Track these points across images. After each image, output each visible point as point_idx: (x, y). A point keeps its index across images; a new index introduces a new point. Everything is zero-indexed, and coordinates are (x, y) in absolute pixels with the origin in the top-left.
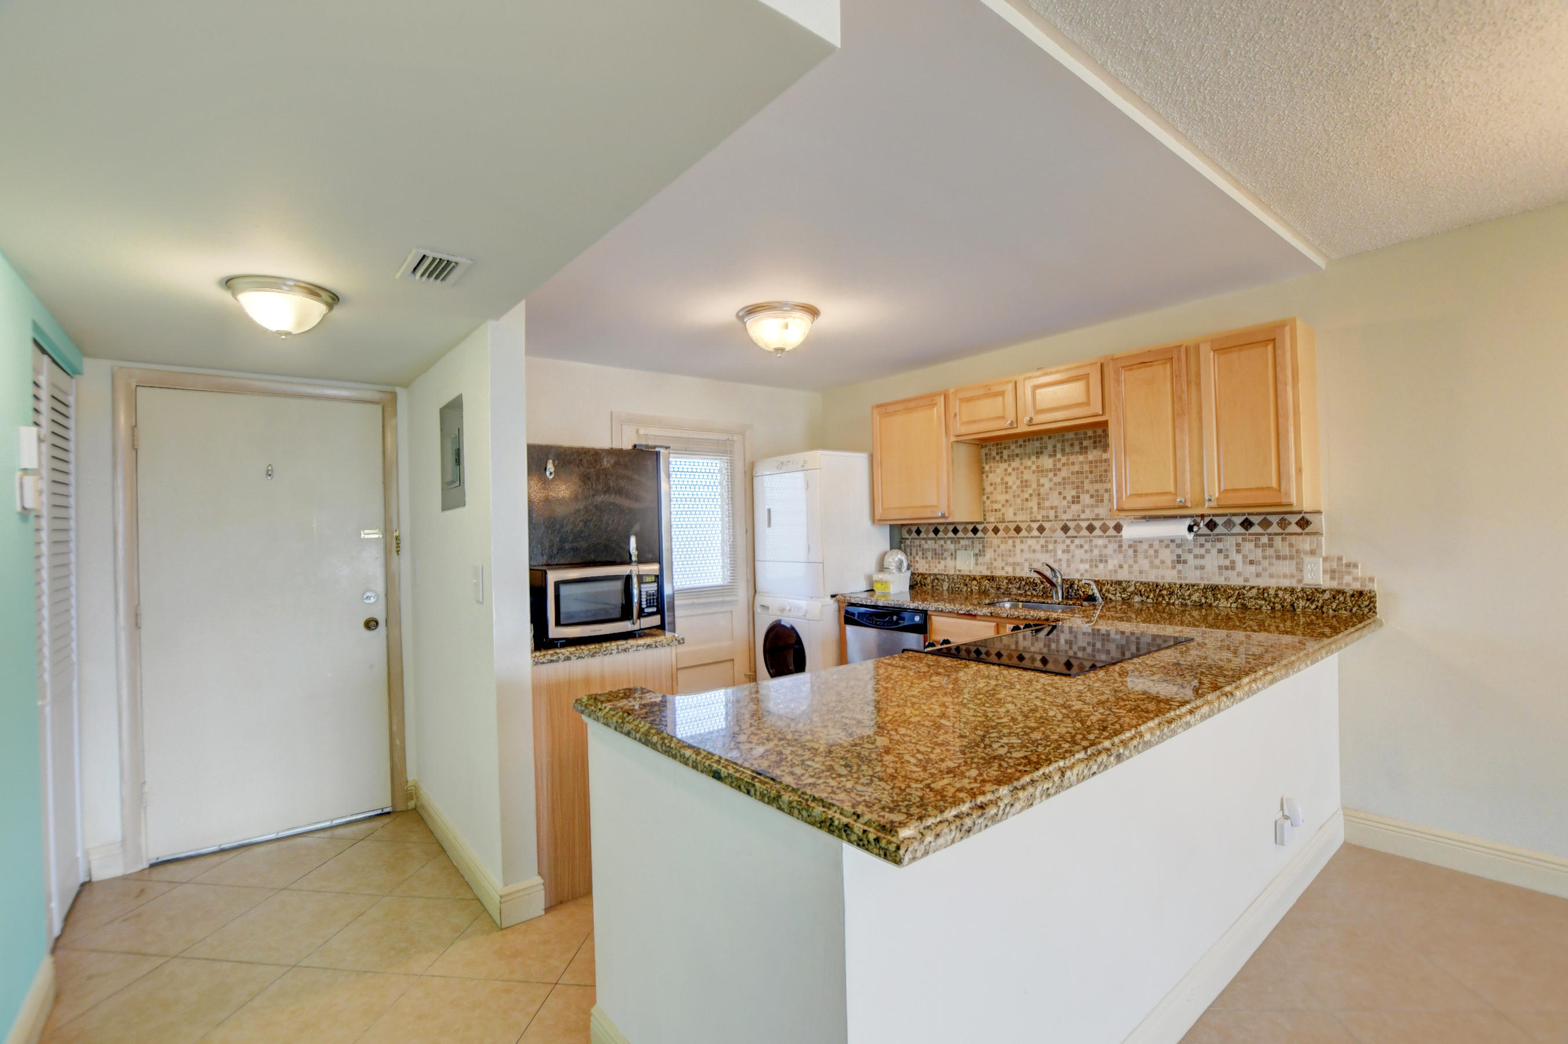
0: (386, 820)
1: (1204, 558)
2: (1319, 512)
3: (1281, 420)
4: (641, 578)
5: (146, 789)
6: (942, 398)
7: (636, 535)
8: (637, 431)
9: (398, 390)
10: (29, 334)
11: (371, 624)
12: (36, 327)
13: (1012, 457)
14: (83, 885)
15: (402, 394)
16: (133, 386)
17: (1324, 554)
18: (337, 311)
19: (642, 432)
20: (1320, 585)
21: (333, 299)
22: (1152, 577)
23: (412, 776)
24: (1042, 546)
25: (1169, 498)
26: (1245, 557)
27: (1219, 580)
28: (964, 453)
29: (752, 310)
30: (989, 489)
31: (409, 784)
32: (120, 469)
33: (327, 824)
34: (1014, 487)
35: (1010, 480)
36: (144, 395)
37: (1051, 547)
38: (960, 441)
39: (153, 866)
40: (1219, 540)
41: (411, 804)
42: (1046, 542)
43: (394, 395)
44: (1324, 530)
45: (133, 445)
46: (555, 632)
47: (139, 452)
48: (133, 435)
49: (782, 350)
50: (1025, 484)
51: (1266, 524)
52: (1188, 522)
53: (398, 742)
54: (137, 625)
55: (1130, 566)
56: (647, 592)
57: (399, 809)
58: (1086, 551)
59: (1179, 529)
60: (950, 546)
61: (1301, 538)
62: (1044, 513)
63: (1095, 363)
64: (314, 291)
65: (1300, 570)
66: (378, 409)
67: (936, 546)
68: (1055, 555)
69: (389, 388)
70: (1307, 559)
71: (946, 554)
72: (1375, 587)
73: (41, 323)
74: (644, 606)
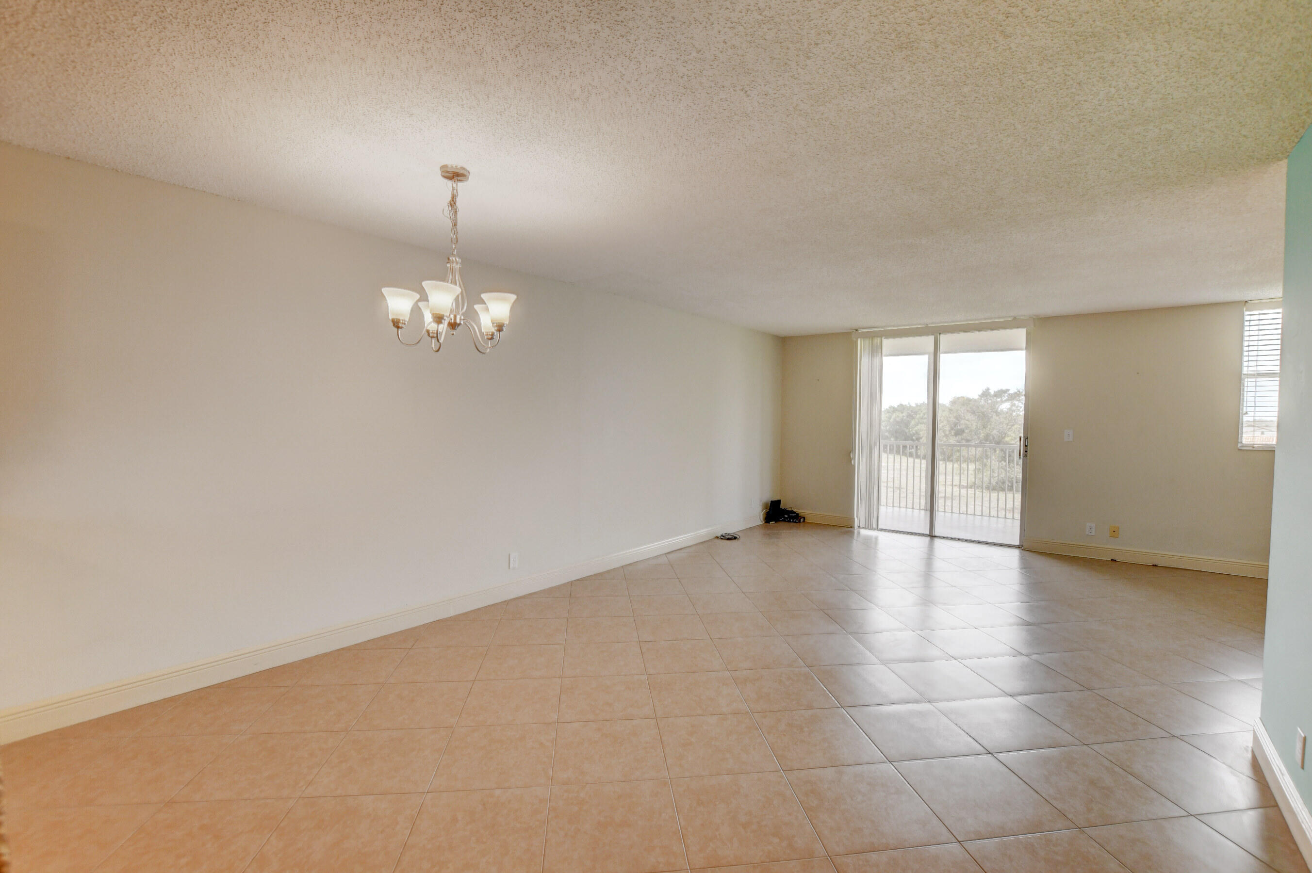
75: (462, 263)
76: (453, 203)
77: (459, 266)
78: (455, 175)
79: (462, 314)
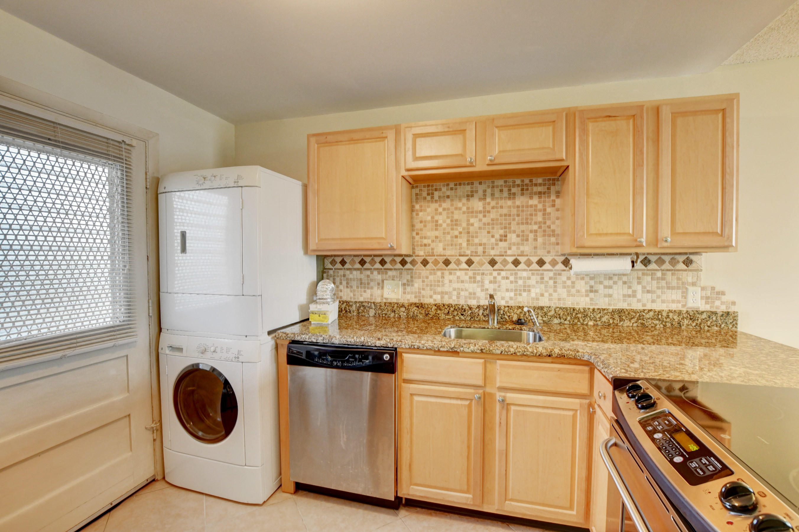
6: (396, 131)
17: (702, 285)
20: (699, 308)
22: (569, 303)
24: (470, 277)
26: (644, 287)
30: (419, 226)
34: (444, 225)
35: (441, 218)
37: (478, 278)
42: (474, 273)
44: (703, 267)
50: (455, 223)
51: (660, 262)
55: (550, 295)
58: (511, 282)
60: (377, 276)
61: (685, 273)
62: (472, 248)
63: (562, 112)
65: (685, 297)
67: (362, 276)
68: (483, 286)
70: (690, 289)
71: (372, 284)
72: (736, 309)
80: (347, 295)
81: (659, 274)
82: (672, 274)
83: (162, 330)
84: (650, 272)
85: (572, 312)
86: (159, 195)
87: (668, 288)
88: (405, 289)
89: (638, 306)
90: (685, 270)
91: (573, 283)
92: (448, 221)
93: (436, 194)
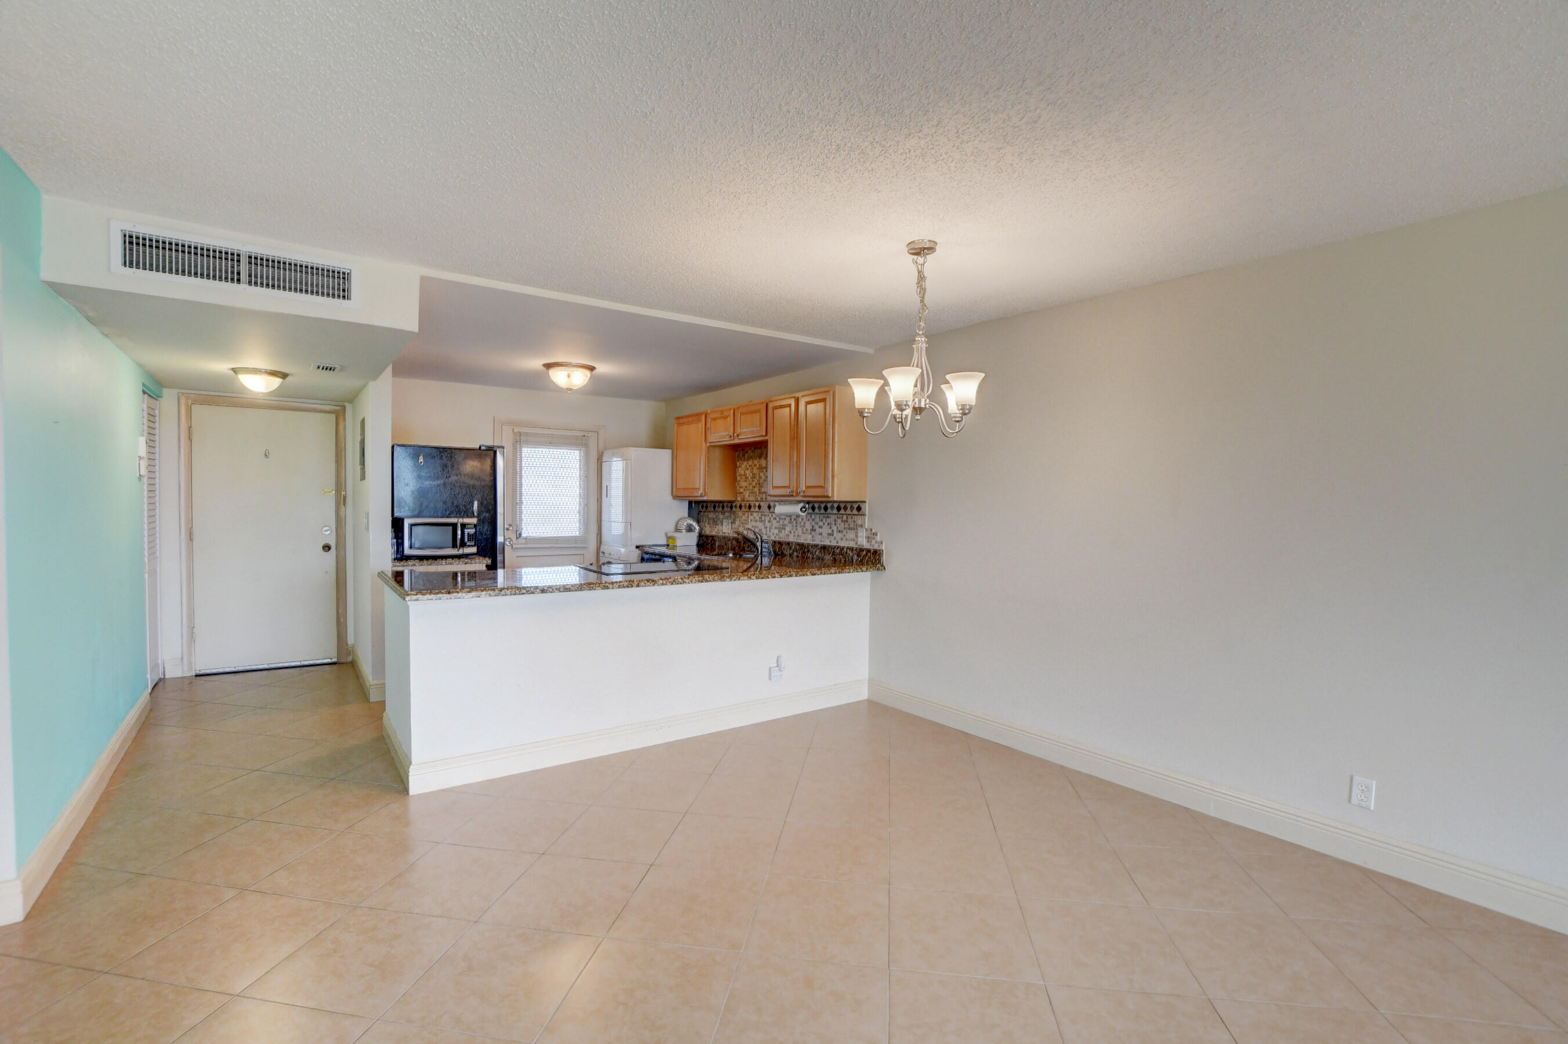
0: (334, 667)
1: (822, 528)
2: (865, 502)
3: (826, 446)
4: (463, 526)
5: (195, 630)
6: (704, 416)
7: (478, 501)
8: (513, 430)
9: (346, 404)
10: (140, 388)
11: (327, 548)
12: (144, 385)
13: (750, 458)
14: (160, 679)
15: (348, 406)
16: (190, 404)
17: (866, 527)
18: (288, 379)
19: (516, 430)
20: (864, 546)
21: (284, 376)
22: (801, 541)
23: (351, 640)
24: (760, 518)
25: (820, 490)
26: (837, 528)
27: (827, 543)
28: (717, 454)
29: (548, 366)
30: (739, 478)
31: (349, 646)
32: (182, 451)
33: (298, 664)
34: (749, 478)
35: (748, 472)
36: (196, 409)
37: (763, 518)
38: (712, 447)
39: (197, 676)
40: (828, 517)
41: (350, 659)
42: (762, 515)
43: (344, 408)
44: (867, 511)
45: (189, 438)
46: (407, 551)
47: (193, 441)
48: (189, 432)
49: (571, 390)
50: (754, 477)
51: (845, 508)
52: (801, 505)
53: (342, 620)
54: (191, 539)
55: (794, 532)
56: (468, 534)
57: (342, 661)
58: (777, 522)
59: (796, 509)
60: (721, 517)
61: (858, 516)
62: (761, 496)
63: (763, 403)
64: (273, 373)
65: (857, 537)
66: (333, 417)
67: (715, 516)
68: (765, 524)
69: (341, 404)
70: (859, 529)
71: (719, 522)
72: (883, 547)
73: (145, 383)
74: (466, 540)
75: (927, 343)
76: (921, 277)
77: (924, 345)
78: (921, 250)
79: (928, 397)
80: (708, 531)
81: (845, 518)
82: (852, 518)
83: (602, 543)
84: (841, 516)
85: (802, 546)
86: (603, 463)
87: (849, 529)
88: (732, 526)
89: (834, 543)
90: (858, 515)
91: (804, 523)
92: (751, 474)
93: (746, 455)
